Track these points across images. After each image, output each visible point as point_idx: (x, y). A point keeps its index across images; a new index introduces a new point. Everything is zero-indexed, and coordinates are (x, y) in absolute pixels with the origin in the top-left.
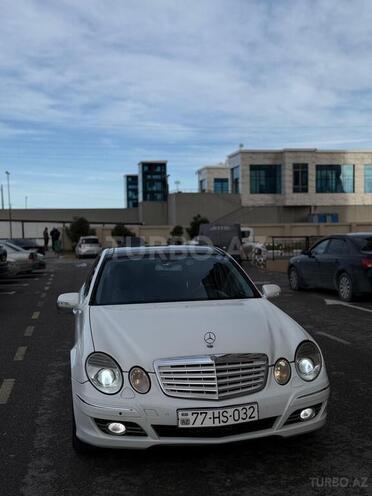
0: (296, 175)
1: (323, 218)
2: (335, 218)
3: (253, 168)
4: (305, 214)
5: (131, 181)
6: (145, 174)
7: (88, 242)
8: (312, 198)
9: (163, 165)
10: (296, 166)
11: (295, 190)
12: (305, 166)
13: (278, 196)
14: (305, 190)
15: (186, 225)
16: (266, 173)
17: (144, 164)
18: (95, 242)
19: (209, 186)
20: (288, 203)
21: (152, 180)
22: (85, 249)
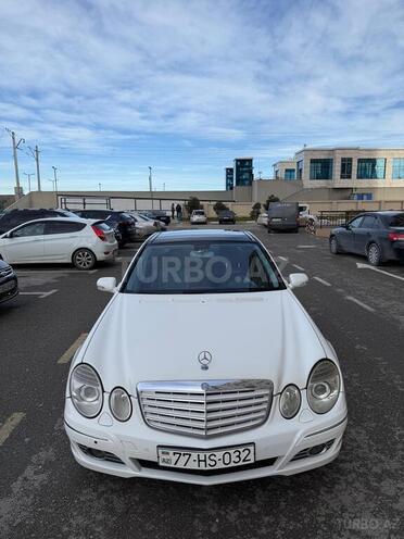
0: (343, 166)
1: (361, 197)
2: (369, 196)
3: (312, 161)
4: (348, 193)
5: (229, 171)
6: (237, 167)
7: (197, 213)
8: (353, 182)
9: (250, 161)
10: (343, 160)
11: (342, 177)
12: (350, 160)
13: (330, 181)
14: (350, 177)
15: (263, 202)
16: (322, 167)
17: (237, 160)
18: (203, 213)
19: (282, 175)
20: (337, 186)
21: (242, 171)
22: (195, 218)
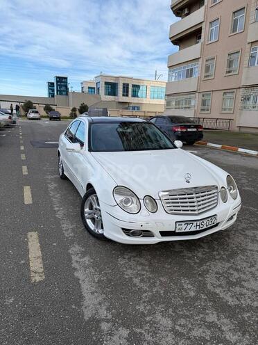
0: (124, 88)
1: (134, 108)
2: (138, 108)
3: (106, 83)
4: (127, 106)
5: (51, 85)
6: (57, 82)
7: (33, 112)
8: (129, 99)
9: (66, 78)
10: (124, 84)
11: (123, 95)
12: (128, 85)
13: (116, 97)
14: (127, 95)
15: (78, 107)
16: (112, 88)
17: (57, 77)
18: (37, 112)
19: (86, 90)
20: (121, 101)
21: (60, 85)
22: (32, 115)
